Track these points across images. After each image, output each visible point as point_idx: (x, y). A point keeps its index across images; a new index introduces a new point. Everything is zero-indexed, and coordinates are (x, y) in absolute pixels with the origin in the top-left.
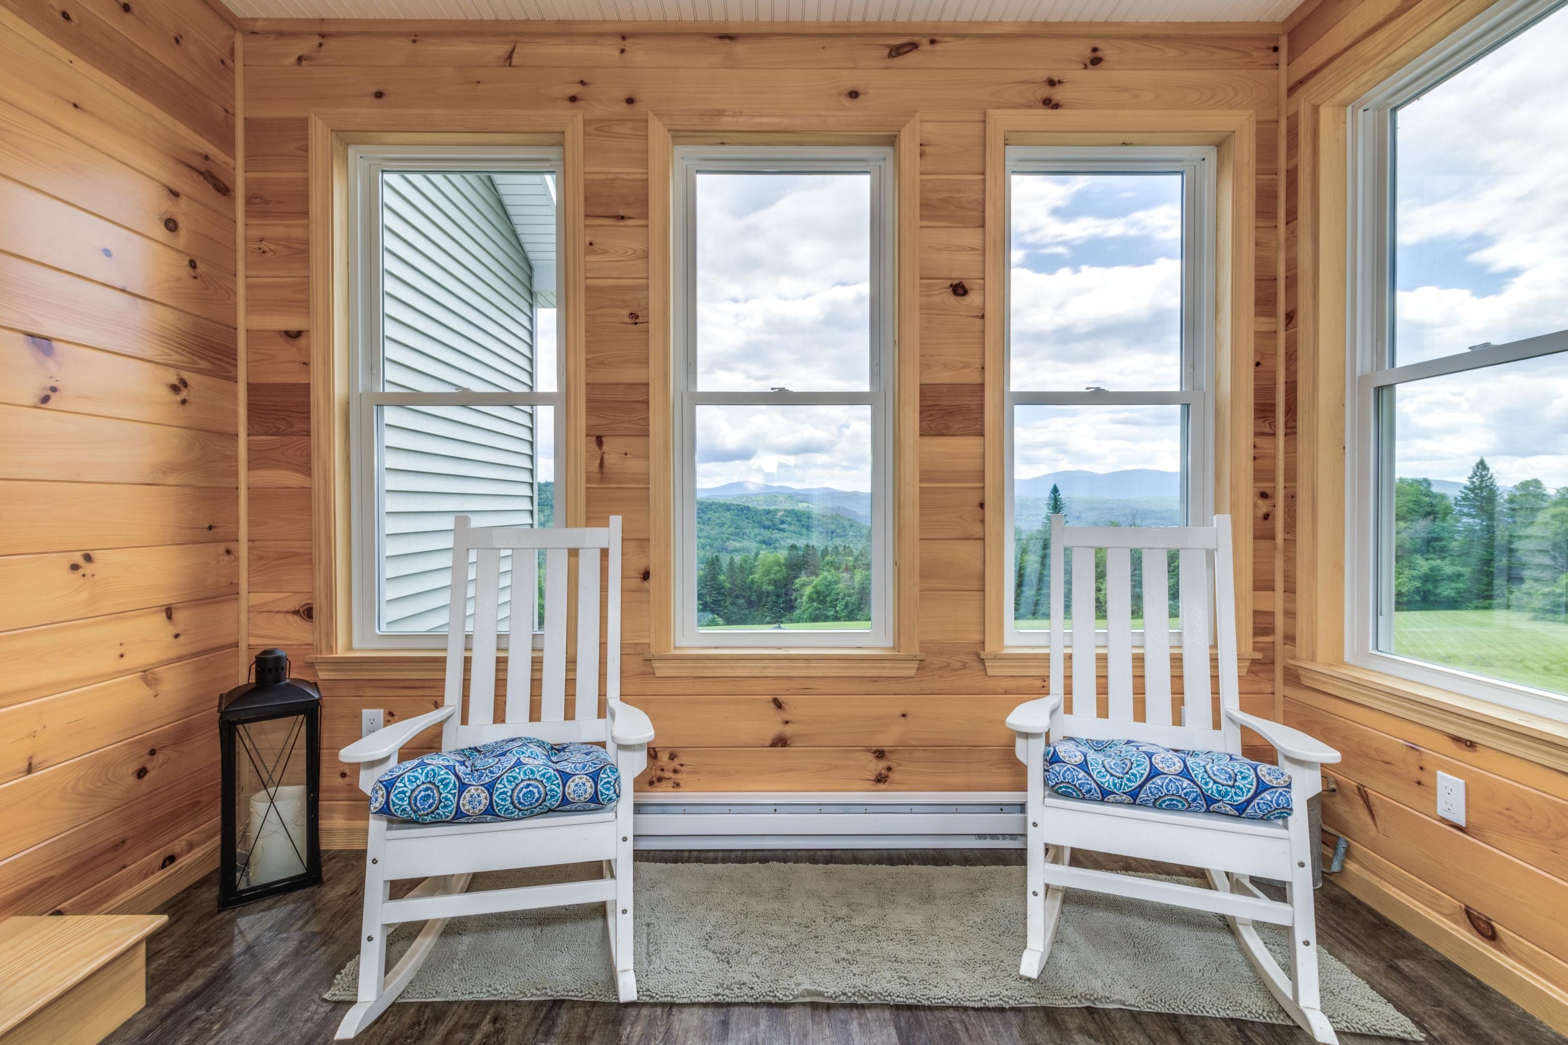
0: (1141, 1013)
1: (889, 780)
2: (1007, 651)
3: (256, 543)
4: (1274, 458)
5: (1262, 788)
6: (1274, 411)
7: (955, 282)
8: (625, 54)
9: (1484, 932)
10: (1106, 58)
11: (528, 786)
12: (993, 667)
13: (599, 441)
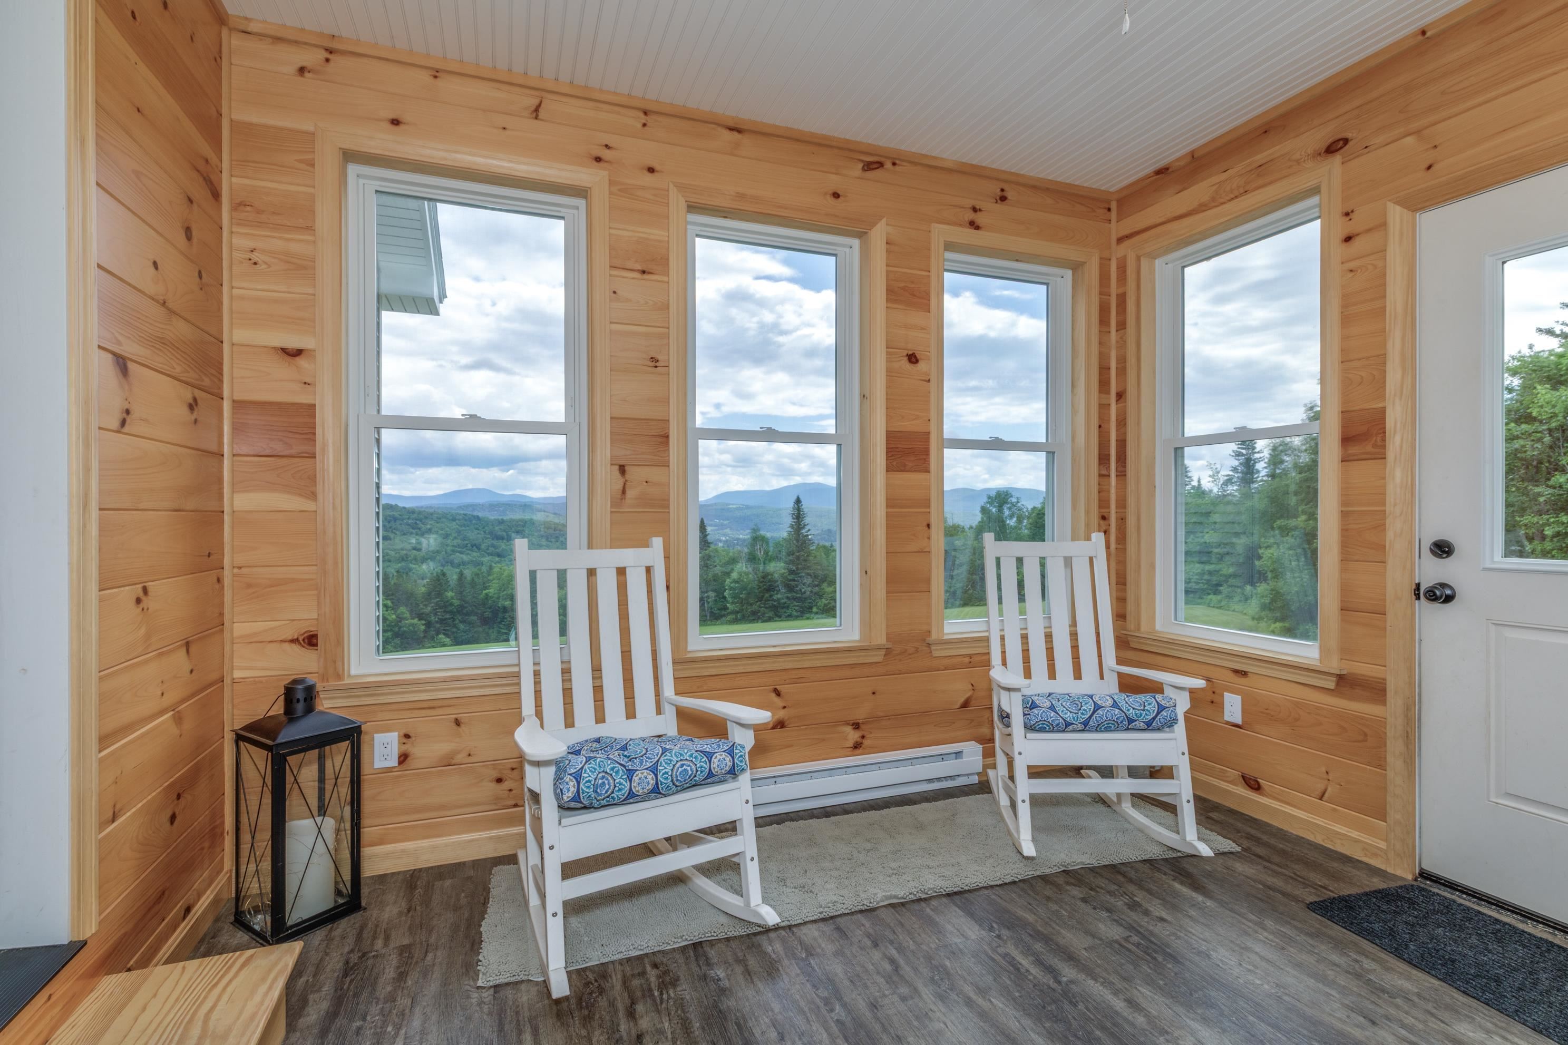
0: (1095, 867)
1: (863, 746)
2: (946, 637)
3: (244, 571)
4: (1109, 492)
5: (1161, 708)
6: (1109, 460)
7: (910, 353)
8: (646, 128)
9: (1253, 786)
10: (1009, 197)
11: (682, 766)
12: (937, 650)
13: (622, 470)
